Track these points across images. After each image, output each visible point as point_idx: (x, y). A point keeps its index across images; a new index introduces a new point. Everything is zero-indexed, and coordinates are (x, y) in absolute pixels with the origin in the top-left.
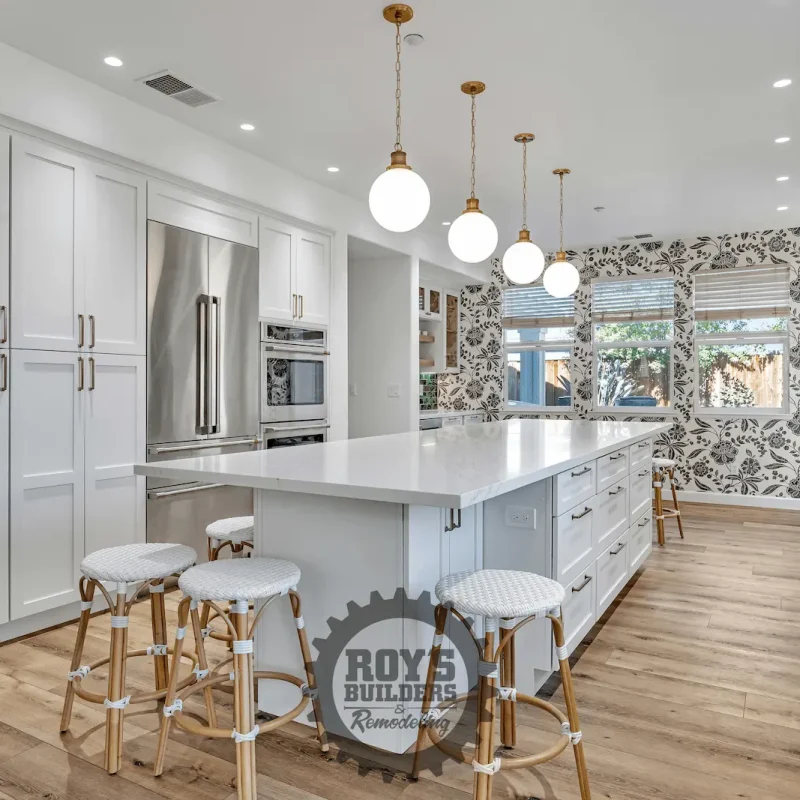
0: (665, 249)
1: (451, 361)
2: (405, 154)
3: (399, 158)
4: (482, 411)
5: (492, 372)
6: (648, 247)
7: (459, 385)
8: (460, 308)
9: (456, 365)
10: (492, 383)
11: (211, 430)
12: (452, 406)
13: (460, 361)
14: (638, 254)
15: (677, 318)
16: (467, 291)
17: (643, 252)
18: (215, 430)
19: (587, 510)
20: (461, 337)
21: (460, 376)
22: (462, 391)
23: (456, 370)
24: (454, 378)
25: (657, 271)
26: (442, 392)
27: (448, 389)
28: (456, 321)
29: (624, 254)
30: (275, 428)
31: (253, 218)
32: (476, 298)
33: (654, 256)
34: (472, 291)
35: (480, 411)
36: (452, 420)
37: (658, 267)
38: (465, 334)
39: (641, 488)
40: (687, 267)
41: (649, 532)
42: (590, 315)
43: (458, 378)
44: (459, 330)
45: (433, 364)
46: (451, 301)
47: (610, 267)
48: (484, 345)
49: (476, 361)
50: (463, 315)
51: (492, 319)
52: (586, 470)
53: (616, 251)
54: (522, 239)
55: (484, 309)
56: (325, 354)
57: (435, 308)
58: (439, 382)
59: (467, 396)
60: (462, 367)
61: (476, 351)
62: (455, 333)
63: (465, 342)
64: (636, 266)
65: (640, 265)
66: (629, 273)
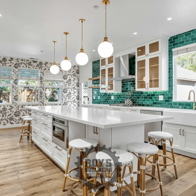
0: (38, 63)
6: (34, 62)
14: (31, 63)
15: (41, 80)
17: (32, 63)
25: (36, 68)
29: (28, 62)
33: (35, 64)
37: (36, 67)
40: (43, 68)
47: (24, 65)
53: (25, 61)
64: (31, 66)
65: (32, 66)
66: (29, 67)
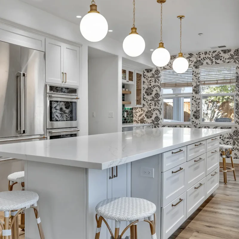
0: (232, 52)
1: (138, 102)
2: (96, 6)
3: (94, 8)
4: (152, 124)
5: (156, 107)
6: (225, 52)
7: (142, 112)
8: (143, 79)
9: (141, 104)
10: (157, 112)
11: (22, 132)
12: (139, 122)
13: (143, 102)
14: (220, 55)
16: (145, 72)
17: (222, 54)
18: (24, 132)
19: (181, 169)
20: (143, 92)
21: (143, 109)
22: (144, 115)
23: (141, 106)
24: (140, 110)
25: (228, 62)
26: (135, 115)
27: (138, 114)
28: (141, 85)
29: (214, 55)
30: (53, 131)
31: (43, 39)
32: (149, 75)
33: (227, 56)
34: (148, 72)
35: (151, 124)
36: (138, 128)
37: (229, 60)
38: (145, 90)
39: (213, 159)
41: (218, 177)
42: (199, 82)
43: (142, 109)
44: (142, 89)
45: (130, 103)
46: (139, 76)
47: (208, 61)
48: (153, 95)
49: (150, 102)
50: (144, 82)
51: (157, 84)
52: (181, 151)
53: (210, 54)
54: (160, 47)
55: (153, 79)
56: (77, 98)
57: (131, 79)
58: (134, 111)
59: (146, 118)
60: (144, 105)
61: (149, 98)
62: (141, 90)
63: (145, 94)
64: (219, 60)
65: (221, 59)
66: (216, 63)
